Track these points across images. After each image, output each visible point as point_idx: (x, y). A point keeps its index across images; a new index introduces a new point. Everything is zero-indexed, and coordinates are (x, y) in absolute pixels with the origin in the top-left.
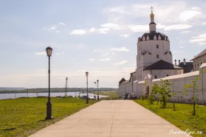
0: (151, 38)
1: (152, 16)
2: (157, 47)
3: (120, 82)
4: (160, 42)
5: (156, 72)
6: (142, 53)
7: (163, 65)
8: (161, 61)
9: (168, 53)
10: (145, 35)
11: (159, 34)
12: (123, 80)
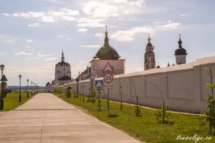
0: (62, 65)
1: (63, 54)
2: (64, 69)
3: (47, 85)
4: (66, 67)
5: (62, 81)
6: (57, 72)
7: (67, 78)
8: (66, 76)
9: (70, 72)
10: (59, 63)
11: (65, 63)
12: (48, 83)
